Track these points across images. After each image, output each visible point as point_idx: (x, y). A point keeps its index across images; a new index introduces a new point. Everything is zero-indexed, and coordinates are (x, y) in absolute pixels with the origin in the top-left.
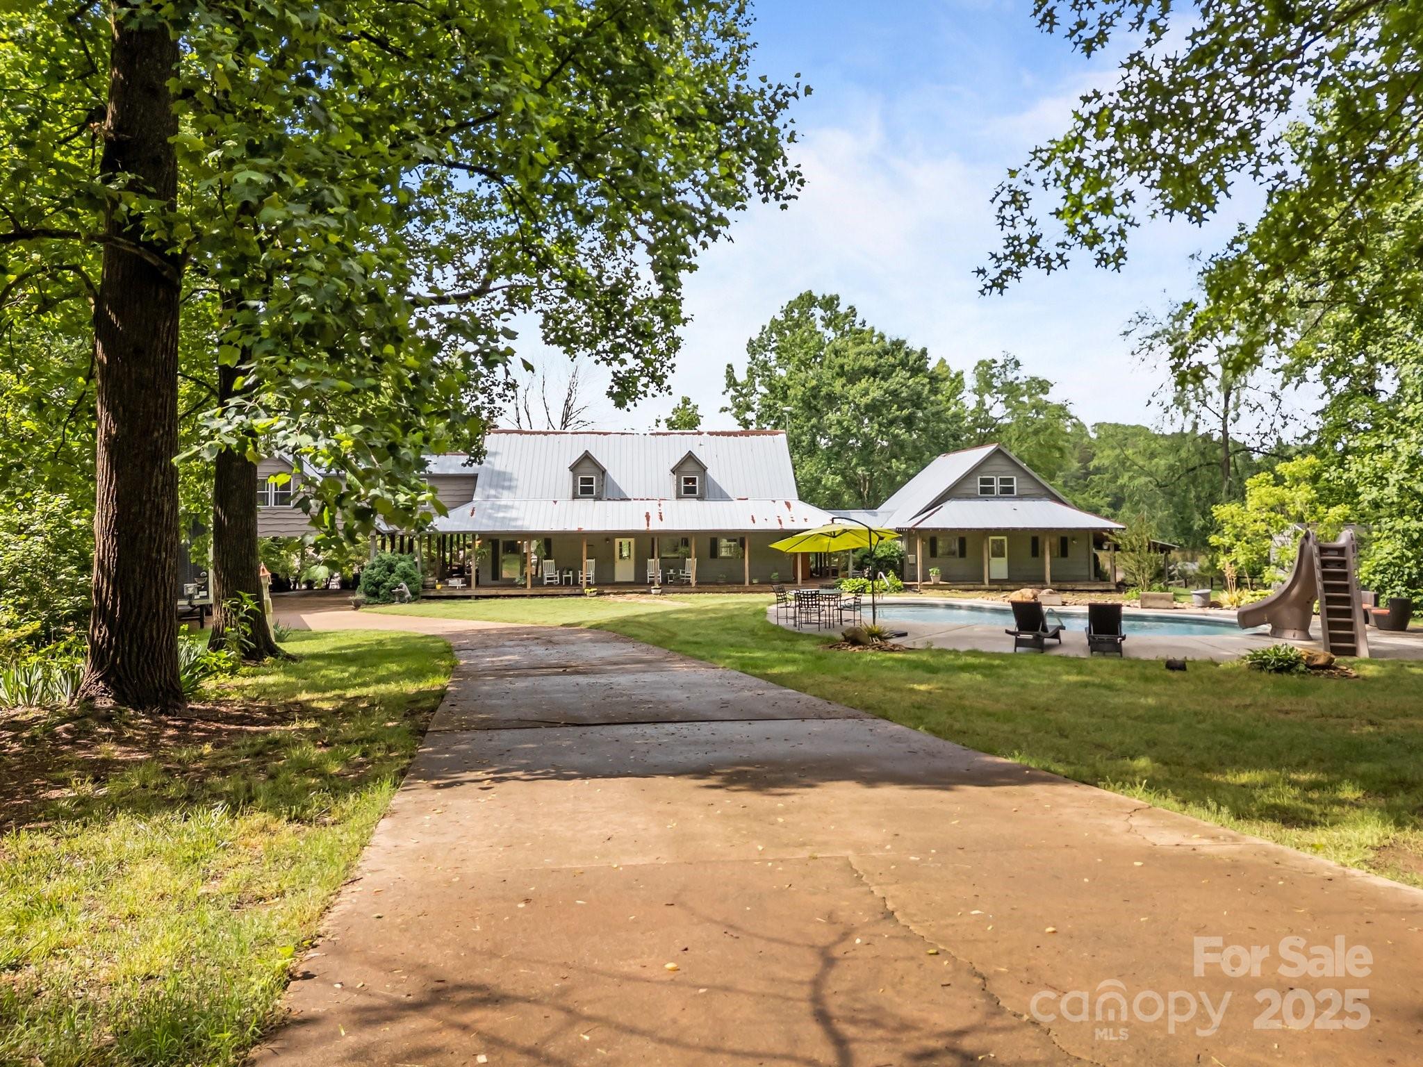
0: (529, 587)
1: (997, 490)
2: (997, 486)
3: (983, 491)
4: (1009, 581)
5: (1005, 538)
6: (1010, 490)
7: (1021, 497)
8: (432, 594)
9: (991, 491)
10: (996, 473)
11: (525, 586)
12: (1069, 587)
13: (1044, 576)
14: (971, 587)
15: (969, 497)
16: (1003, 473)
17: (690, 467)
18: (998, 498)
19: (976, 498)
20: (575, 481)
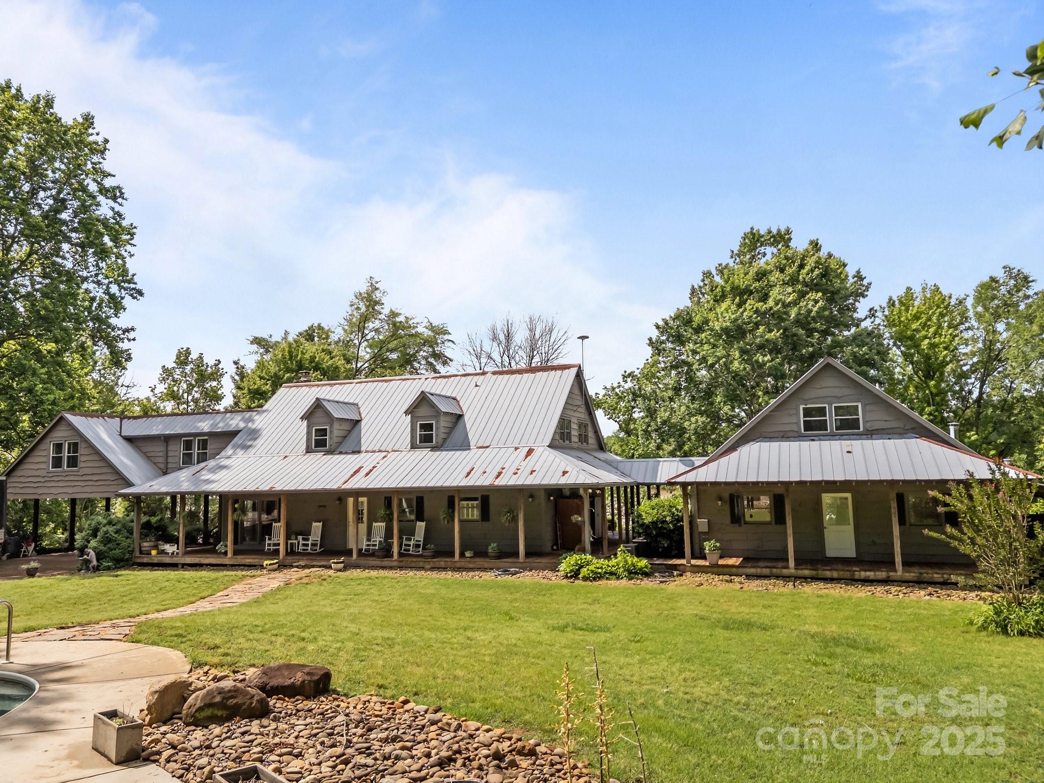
0: (230, 555)
1: (831, 425)
2: (831, 419)
3: (808, 426)
4: (858, 561)
5: (848, 495)
6: (854, 424)
7: (870, 434)
8: (145, 560)
9: (822, 426)
10: (830, 399)
11: (226, 553)
12: (937, 577)
13: (892, 555)
14: (766, 571)
15: (785, 436)
16: (839, 399)
17: (423, 411)
18: (832, 436)
19: (799, 437)
20: (309, 433)
